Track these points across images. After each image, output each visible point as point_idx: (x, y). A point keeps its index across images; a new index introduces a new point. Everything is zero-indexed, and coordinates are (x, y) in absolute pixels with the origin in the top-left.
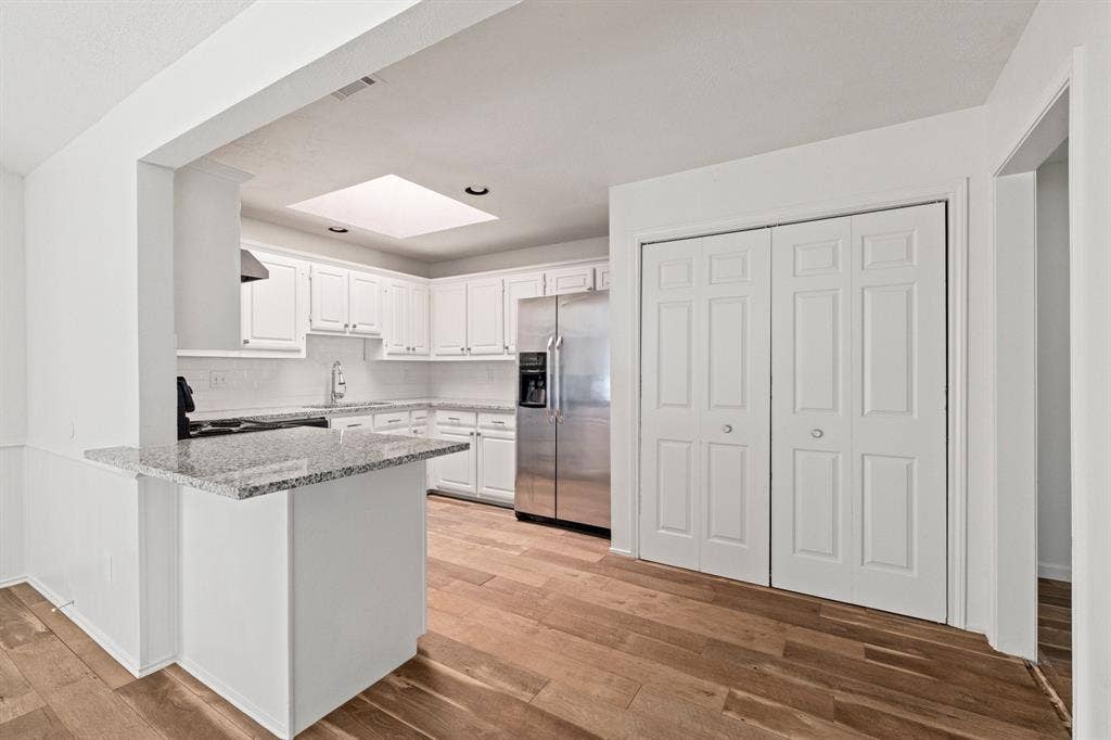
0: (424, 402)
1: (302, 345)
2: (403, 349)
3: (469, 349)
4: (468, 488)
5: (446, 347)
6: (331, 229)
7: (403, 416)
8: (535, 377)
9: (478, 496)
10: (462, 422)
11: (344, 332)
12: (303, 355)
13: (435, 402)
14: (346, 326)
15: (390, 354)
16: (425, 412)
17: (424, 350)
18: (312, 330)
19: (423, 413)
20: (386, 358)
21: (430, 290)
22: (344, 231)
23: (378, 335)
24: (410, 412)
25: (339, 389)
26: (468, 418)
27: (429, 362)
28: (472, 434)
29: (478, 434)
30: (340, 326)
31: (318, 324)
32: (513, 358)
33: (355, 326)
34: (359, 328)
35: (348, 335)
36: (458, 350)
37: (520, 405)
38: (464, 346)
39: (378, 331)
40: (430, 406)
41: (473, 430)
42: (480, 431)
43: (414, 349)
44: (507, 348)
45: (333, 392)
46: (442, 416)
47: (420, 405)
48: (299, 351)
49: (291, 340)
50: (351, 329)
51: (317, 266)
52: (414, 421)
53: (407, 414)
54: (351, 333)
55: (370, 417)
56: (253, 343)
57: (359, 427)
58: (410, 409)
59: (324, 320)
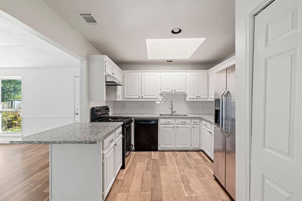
0: (198, 116)
2: (195, 97)
6: (168, 61)
7: (188, 121)
10: (208, 126)
11: (172, 92)
15: (189, 99)
16: (198, 120)
17: (206, 97)
18: (162, 92)
21: (208, 74)
22: (171, 61)
23: (185, 92)
27: (209, 101)
29: (211, 133)
30: (170, 91)
34: (176, 91)
35: (173, 93)
39: (185, 91)
40: (201, 118)
43: (200, 97)
49: (155, 96)
50: (173, 91)
51: (163, 73)
52: (193, 123)
53: (190, 120)
54: (174, 92)
55: (174, 120)
56: (144, 97)
57: (170, 123)
58: (191, 118)
59: (164, 89)
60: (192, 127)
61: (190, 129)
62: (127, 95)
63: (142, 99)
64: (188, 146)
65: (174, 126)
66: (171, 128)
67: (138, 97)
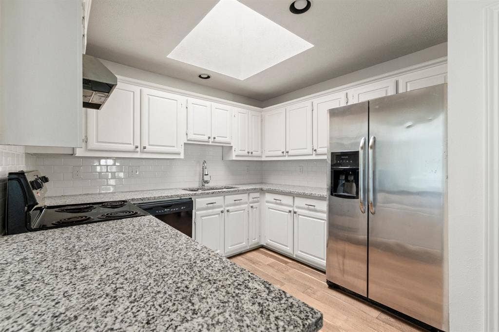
0: (258, 186)
1: (181, 150)
2: (245, 153)
3: (288, 152)
4: (288, 250)
5: (272, 151)
6: (200, 77)
7: (244, 197)
8: (346, 172)
9: (295, 257)
10: (283, 202)
11: (209, 142)
12: (182, 156)
13: (265, 187)
14: (209, 138)
15: (236, 156)
16: (259, 193)
17: (259, 153)
18: (188, 140)
19: (257, 195)
20: (234, 158)
21: (262, 116)
22: (208, 77)
23: (230, 144)
24: (249, 194)
25: (206, 178)
26: (287, 200)
27: (262, 161)
28: (290, 212)
29: (295, 213)
30: (205, 138)
31: (191, 136)
32: (325, 157)
33: (214, 138)
34: (217, 139)
35: (210, 144)
36: (280, 153)
37: (332, 194)
38: (284, 150)
39: (230, 141)
40: (262, 189)
41: (291, 209)
42: (296, 210)
43: (252, 153)
44: (315, 150)
45: (203, 179)
46: (269, 197)
47: (255, 189)
48: (179, 154)
49: (174, 147)
50: (212, 140)
51: (191, 100)
52: (251, 200)
53: (246, 195)
54: (212, 142)
55: (222, 198)
56: (149, 148)
57: (215, 204)
58: (248, 192)
59: (195, 134)
60: (250, 207)
61: (246, 211)
62: (98, 142)
63: (142, 152)
64: (244, 243)
65: (222, 209)
66: (217, 216)
67: (132, 147)
